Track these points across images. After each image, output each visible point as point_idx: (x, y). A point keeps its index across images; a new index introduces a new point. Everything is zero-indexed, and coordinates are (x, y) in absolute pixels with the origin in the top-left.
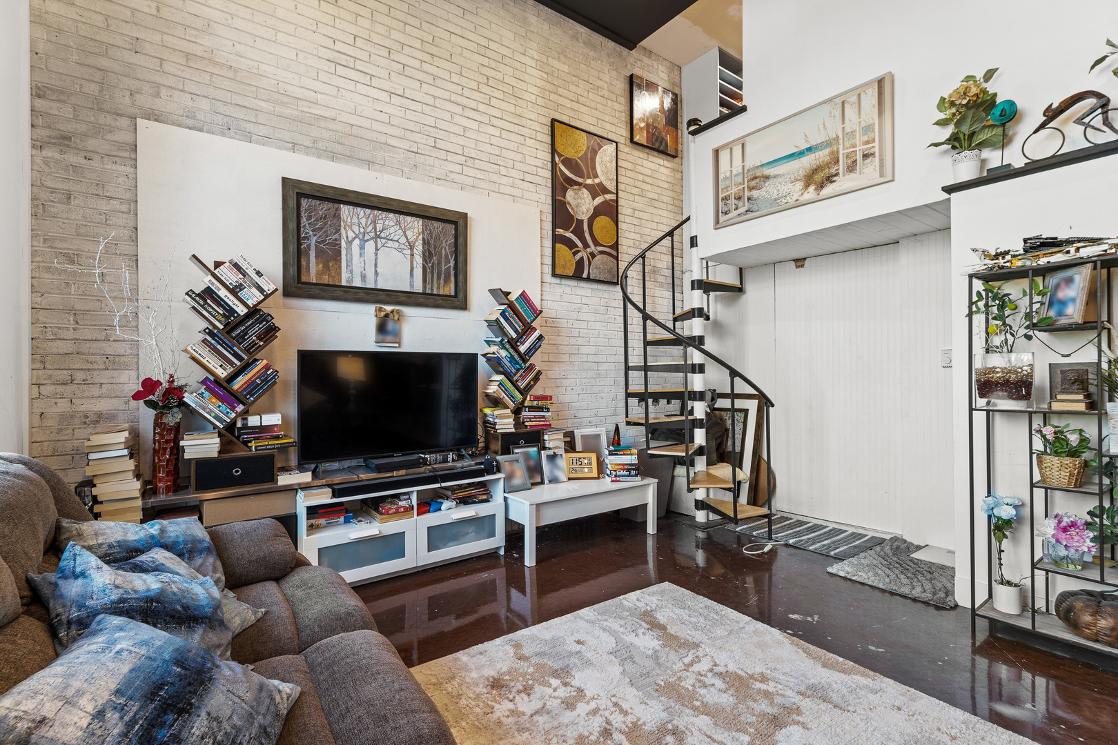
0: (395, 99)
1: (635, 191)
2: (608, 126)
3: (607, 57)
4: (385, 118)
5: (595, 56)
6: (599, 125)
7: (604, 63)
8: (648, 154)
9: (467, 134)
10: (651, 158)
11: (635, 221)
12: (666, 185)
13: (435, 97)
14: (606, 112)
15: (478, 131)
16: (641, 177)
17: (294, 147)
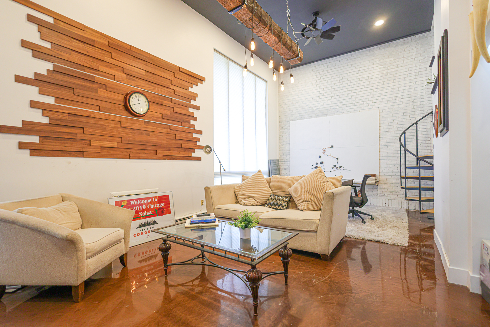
0: (333, 98)
4: (330, 103)
9: (353, 97)
13: (343, 92)
15: (356, 95)
17: (312, 117)
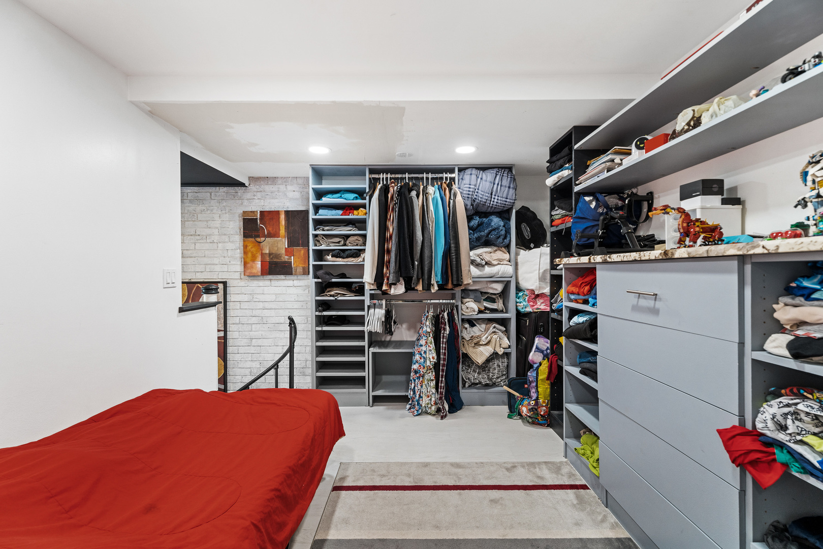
1: (254, 320)
2: (218, 268)
3: (217, 204)
5: (203, 208)
6: (208, 270)
7: (214, 211)
8: (271, 280)
10: (274, 283)
11: (252, 350)
12: (296, 305)
14: (216, 256)
16: (261, 305)
